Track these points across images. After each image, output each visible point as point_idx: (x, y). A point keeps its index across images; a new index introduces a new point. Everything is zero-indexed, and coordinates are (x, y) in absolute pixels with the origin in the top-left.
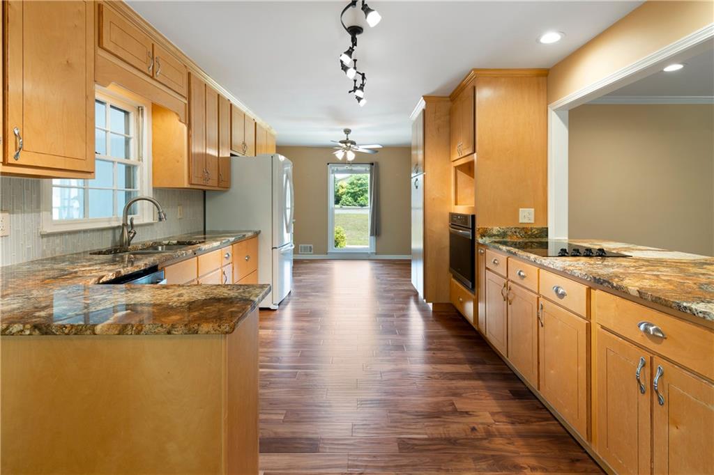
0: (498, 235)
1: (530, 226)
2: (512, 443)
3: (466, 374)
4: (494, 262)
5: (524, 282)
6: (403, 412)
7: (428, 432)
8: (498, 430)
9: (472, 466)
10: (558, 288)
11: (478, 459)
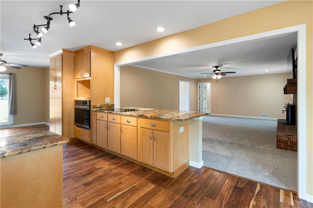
0: (99, 108)
1: (109, 104)
2: (118, 169)
3: (94, 158)
4: (101, 117)
5: (115, 121)
6: (78, 177)
7: (92, 178)
8: (112, 168)
9: (110, 179)
10: (128, 120)
11: (111, 177)
